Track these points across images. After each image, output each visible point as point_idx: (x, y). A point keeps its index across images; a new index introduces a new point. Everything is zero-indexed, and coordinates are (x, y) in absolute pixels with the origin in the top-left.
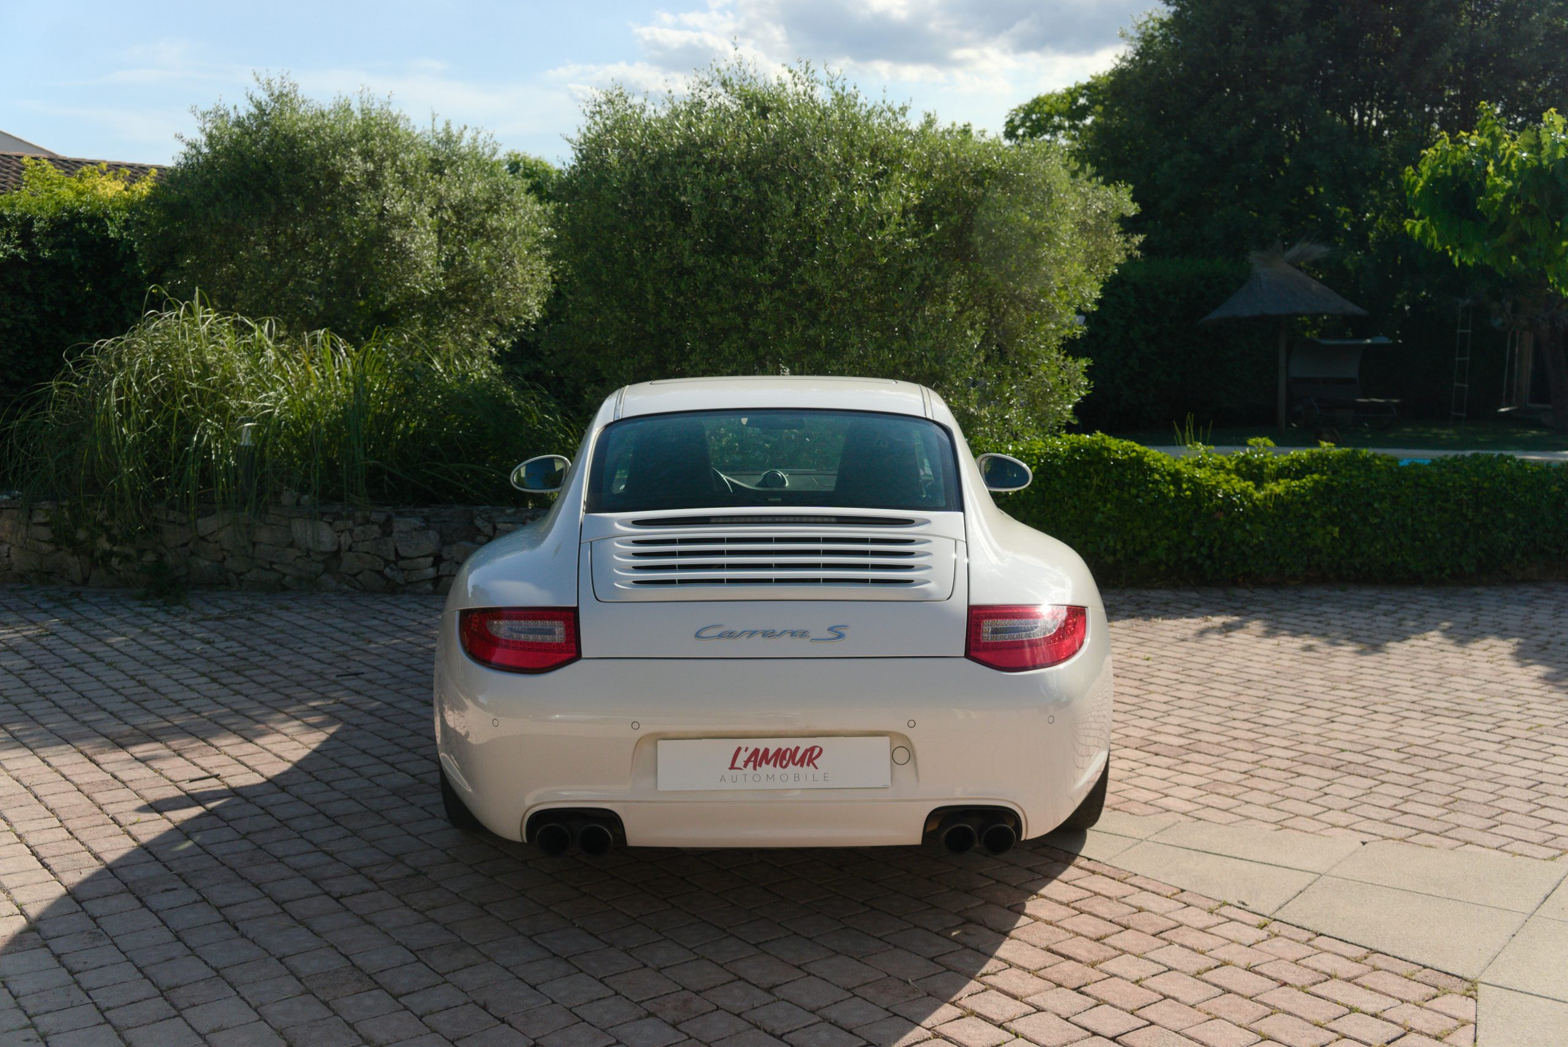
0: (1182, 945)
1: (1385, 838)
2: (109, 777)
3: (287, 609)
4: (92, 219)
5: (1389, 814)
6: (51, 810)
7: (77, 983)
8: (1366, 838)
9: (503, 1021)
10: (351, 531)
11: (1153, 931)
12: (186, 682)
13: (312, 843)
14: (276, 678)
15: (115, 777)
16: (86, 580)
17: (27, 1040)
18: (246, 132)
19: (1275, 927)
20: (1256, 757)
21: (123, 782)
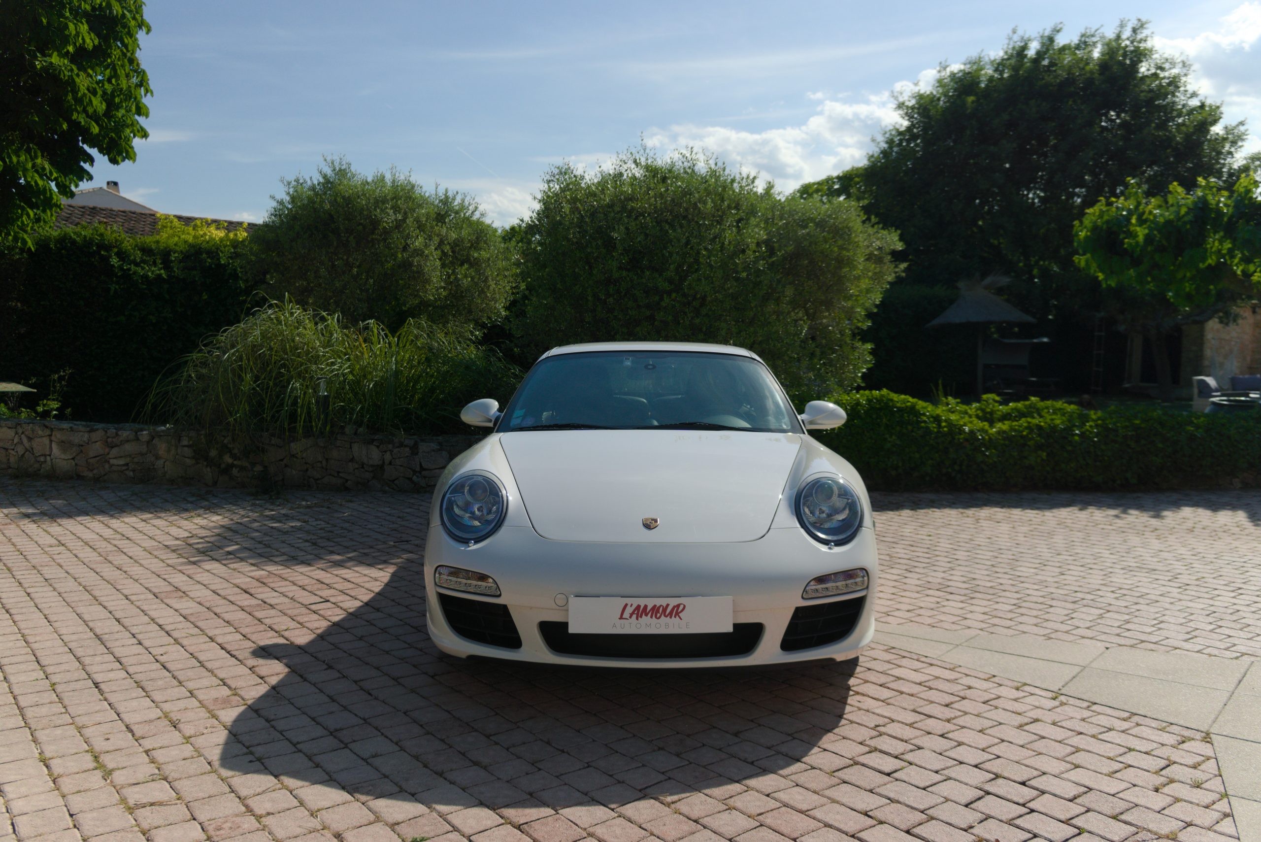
0: (1004, 709)
1: (1120, 645)
2: (260, 602)
3: (351, 501)
4: (209, 253)
5: (1118, 631)
6: (228, 622)
7: (273, 727)
8: (1108, 645)
9: (563, 751)
10: (391, 451)
11: (982, 700)
12: (296, 545)
13: (405, 642)
14: (354, 543)
15: (265, 603)
16: (215, 483)
17: (251, 762)
18: (317, 194)
19: (1063, 698)
20: (1018, 596)
21: (271, 605)
